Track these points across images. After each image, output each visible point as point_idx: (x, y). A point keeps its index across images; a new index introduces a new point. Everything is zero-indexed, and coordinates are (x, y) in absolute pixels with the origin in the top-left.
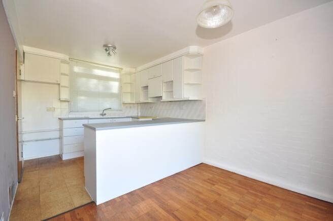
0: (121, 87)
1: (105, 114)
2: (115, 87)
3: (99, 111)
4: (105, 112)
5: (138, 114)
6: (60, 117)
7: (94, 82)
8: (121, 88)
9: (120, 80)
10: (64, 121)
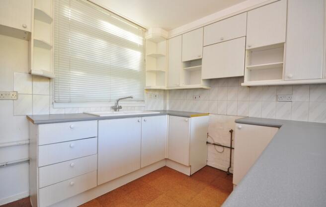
0: (145, 60)
1: (120, 107)
2: (135, 59)
3: (110, 101)
4: (120, 103)
5: (165, 107)
6: (30, 114)
7: (101, 44)
8: (144, 62)
9: (143, 49)
10: (40, 126)
